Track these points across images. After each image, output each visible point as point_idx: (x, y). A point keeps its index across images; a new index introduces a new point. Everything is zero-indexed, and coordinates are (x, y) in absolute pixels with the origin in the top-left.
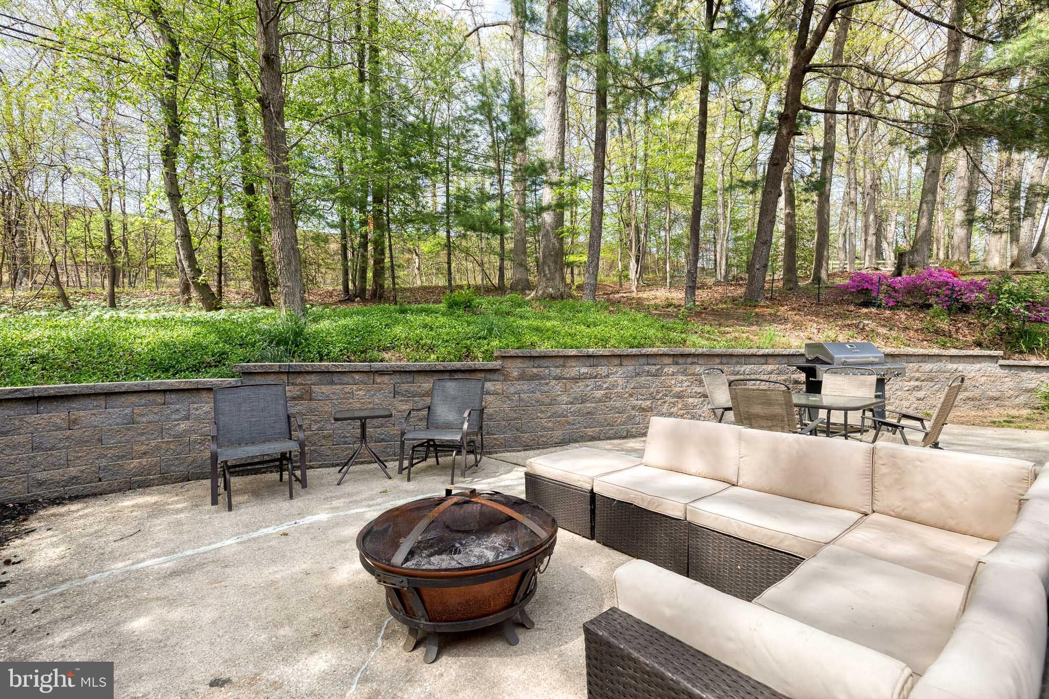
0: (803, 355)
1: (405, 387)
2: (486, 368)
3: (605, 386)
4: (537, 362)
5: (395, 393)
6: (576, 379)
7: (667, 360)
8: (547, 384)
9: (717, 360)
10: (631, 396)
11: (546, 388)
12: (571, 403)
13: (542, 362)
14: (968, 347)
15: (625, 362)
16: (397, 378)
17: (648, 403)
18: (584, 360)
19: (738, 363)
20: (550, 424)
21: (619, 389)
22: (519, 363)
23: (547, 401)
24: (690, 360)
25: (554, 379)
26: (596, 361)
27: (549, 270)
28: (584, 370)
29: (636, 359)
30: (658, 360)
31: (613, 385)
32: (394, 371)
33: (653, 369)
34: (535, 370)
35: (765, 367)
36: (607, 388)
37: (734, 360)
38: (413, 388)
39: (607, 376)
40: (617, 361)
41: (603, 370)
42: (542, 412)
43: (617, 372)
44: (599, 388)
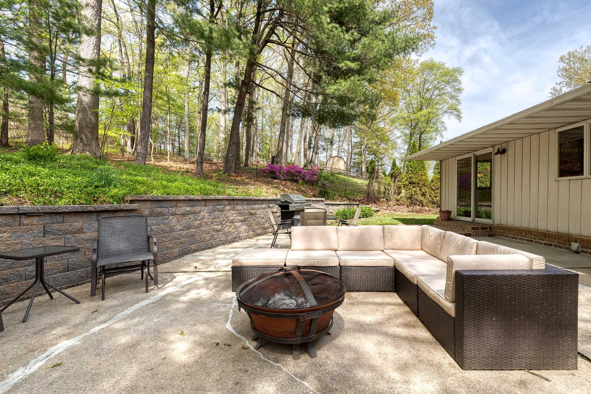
0: (280, 200)
1: (56, 226)
2: (128, 208)
3: (199, 218)
4: (161, 204)
5: (45, 233)
6: (184, 215)
7: (226, 203)
8: (167, 219)
9: (246, 203)
10: (212, 223)
11: (167, 221)
12: (182, 230)
13: (163, 204)
15: (208, 204)
16: (47, 219)
17: (220, 227)
18: (187, 202)
19: (253, 204)
20: (171, 245)
21: (205, 220)
22: (148, 205)
23: (168, 230)
24: (235, 202)
25: (171, 215)
26: (194, 203)
28: (188, 209)
29: (213, 202)
30: (222, 203)
31: (203, 218)
32: (45, 213)
33: (220, 207)
34: (159, 210)
35: (262, 206)
36: (200, 220)
37: (252, 202)
39: (199, 212)
40: (203, 203)
41: (198, 209)
42: (166, 237)
43: (204, 209)
44: (196, 219)
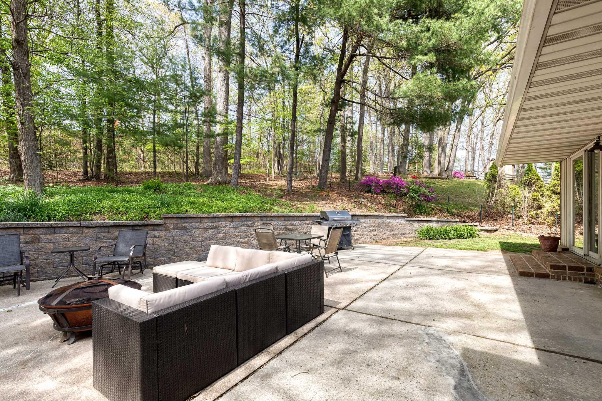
0: (319, 216)
1: (103, 234)
2: (154, 223)
3: (223, 232)
4: (185, 220)
5: (97, 238)
6: (207, 229)
7: (257, 219)
8: (190, 231)
9: (283, 219)
10: (237, 236)
11: (190, 234)
12: (204, 241)
13: (188, 220)
14: (400, 212)
15: (235, 220)
16: (98, 230)
17: (246, 240)
18: (211, 219)
19: (293, 220)
20: (191, 252)
21: (231, 233)
22: (174, 221)
23: (191, 240)
24: (269, 219)
25: (195, 229)
26: (218, 220)
27: (219, 167)
28: (211, 224)
29: (241, 218)
30: (252, 219)
31: (228, 232)
32: (96, 226)
33: (249, 223)
34: (183, 225)
35: (306, 221)
36: (224, 233)
37: (291, 218)
38: (109, 235)
39: (225, 227)
40: (230, 220)
41: (222, 224)
42: (187, 246)
43: (230, 225)
44: (219, 233)
